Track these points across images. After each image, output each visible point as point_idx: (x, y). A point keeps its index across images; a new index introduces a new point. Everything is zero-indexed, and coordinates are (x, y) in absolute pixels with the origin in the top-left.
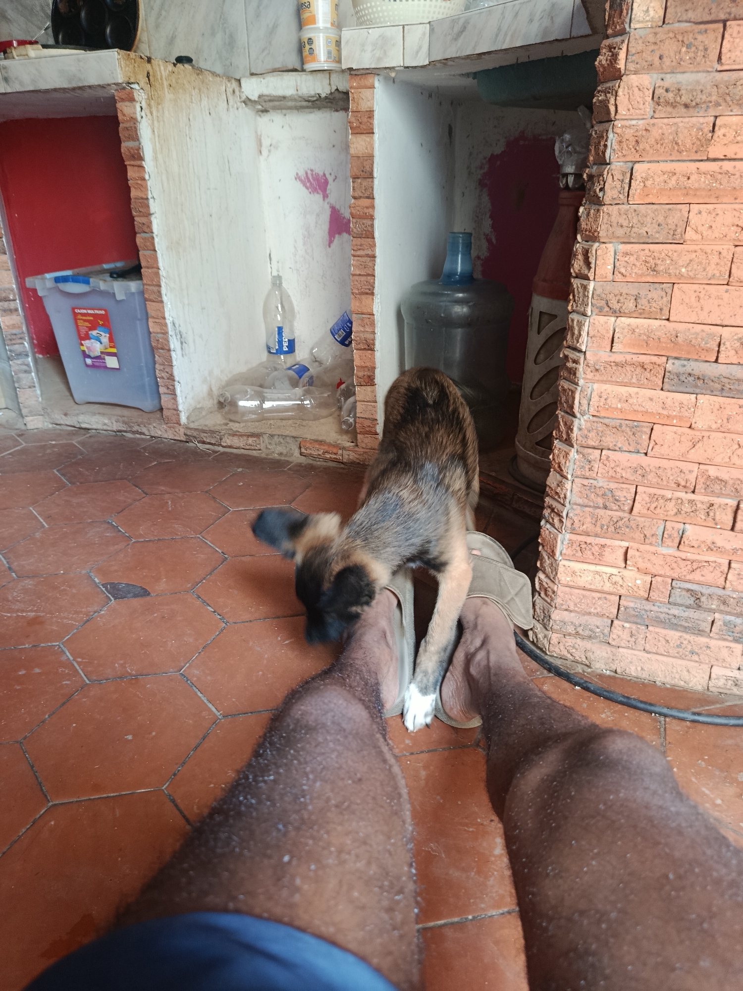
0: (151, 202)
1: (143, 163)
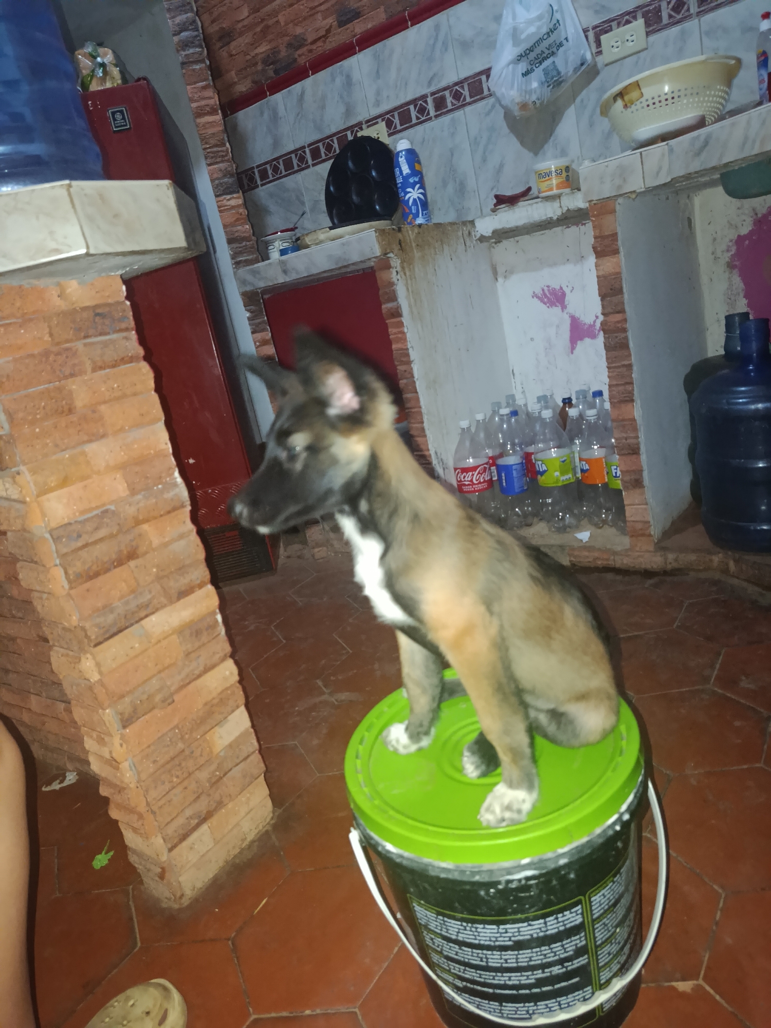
0: (411, 351)
1: (402, 318)
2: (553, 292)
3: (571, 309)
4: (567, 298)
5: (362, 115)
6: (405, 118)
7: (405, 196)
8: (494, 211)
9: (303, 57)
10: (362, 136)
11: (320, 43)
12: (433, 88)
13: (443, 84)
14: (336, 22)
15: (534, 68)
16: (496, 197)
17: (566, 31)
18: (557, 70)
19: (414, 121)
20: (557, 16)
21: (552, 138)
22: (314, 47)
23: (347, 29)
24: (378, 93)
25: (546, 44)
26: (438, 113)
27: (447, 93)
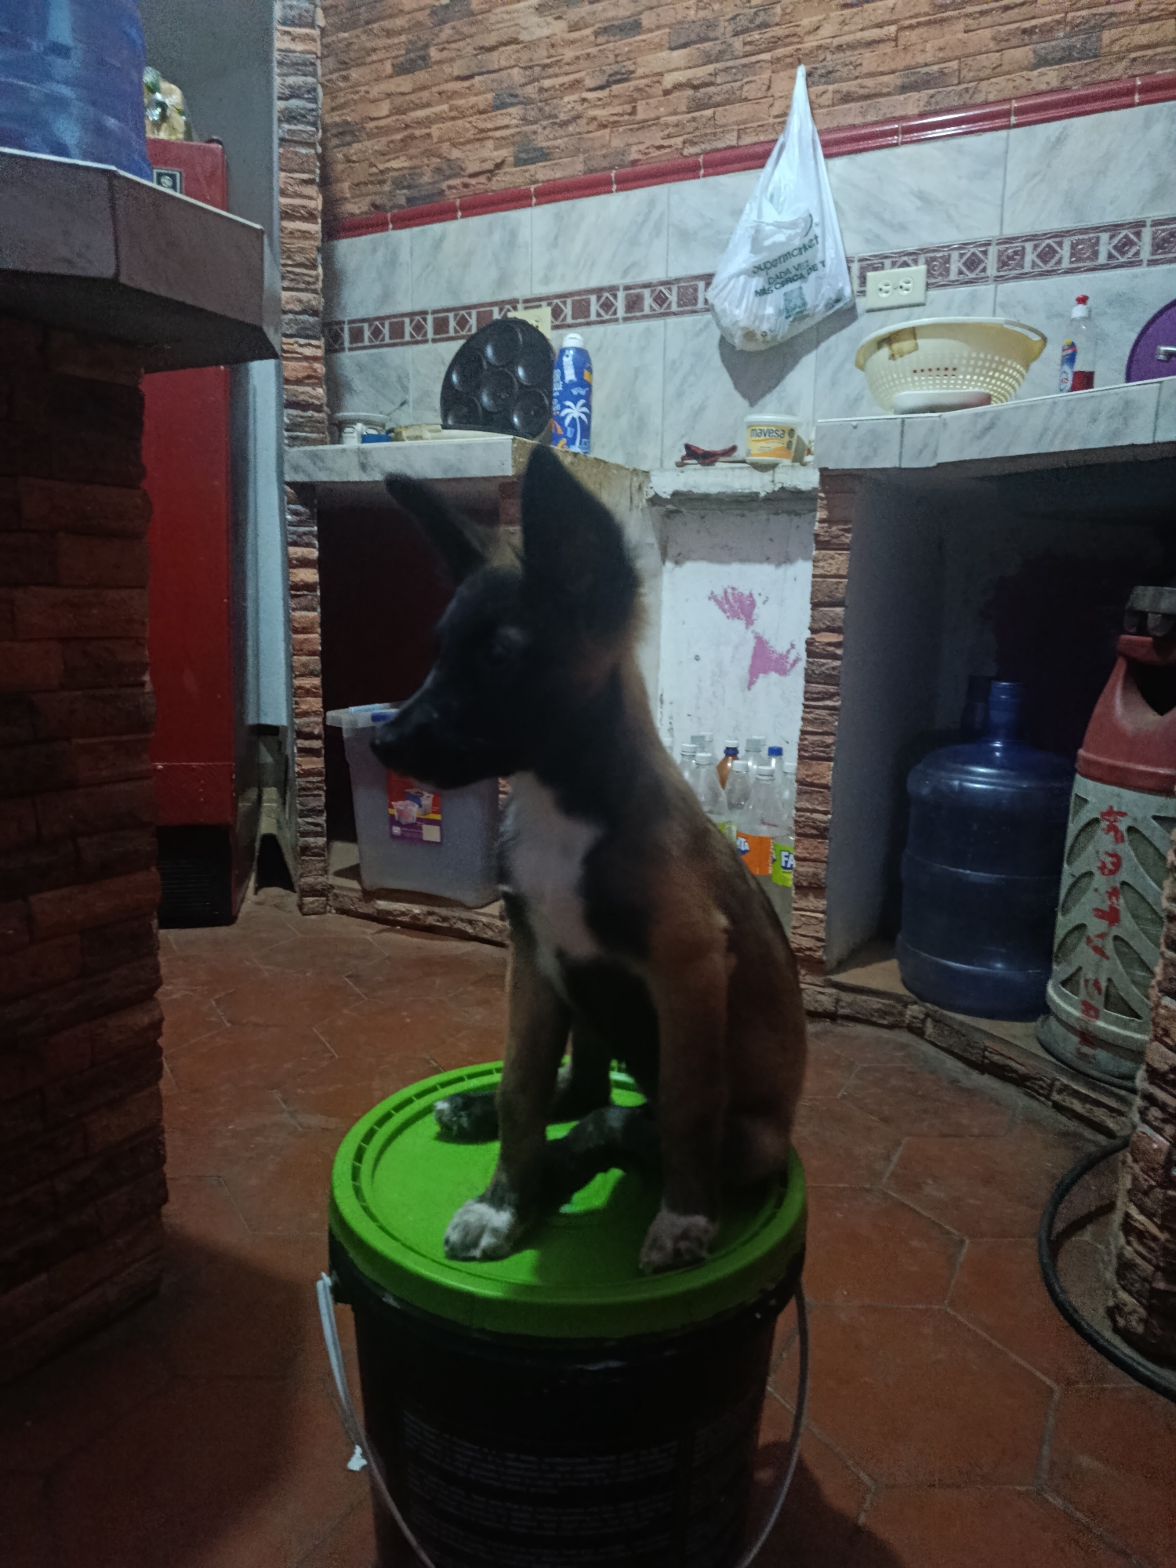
2: (739, 598)
3: (759, 626)
4: (756, 611)
5: (521, 292)
6: (581, 309)
7: (560, 411)
8: (681, 465)
9: (454, 191)
10: (515, 318)
11: (482, 179)
12: (629, 281)
13: (645, 278)
14: (512, 159)
15: (773, 288)
16: (687, 447)
17: (824, 253)
18: (803, 299)
19: (593, 317)
20: (817, 230)
21: (778, 388)
22: (473, 181)
23: (526, 171)
24: (551, 267)
25: (795, 261)
26: (629, 315)
27: (647, 292)
